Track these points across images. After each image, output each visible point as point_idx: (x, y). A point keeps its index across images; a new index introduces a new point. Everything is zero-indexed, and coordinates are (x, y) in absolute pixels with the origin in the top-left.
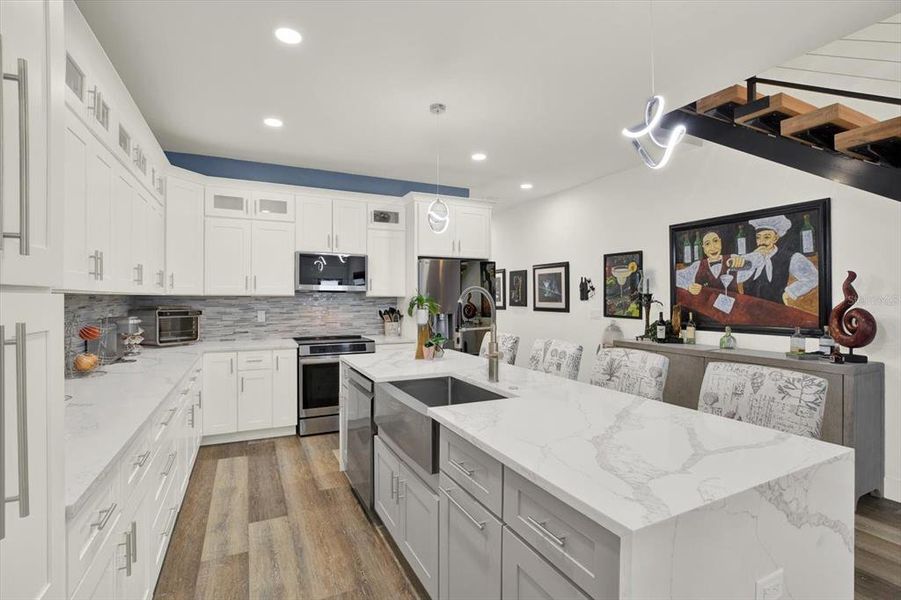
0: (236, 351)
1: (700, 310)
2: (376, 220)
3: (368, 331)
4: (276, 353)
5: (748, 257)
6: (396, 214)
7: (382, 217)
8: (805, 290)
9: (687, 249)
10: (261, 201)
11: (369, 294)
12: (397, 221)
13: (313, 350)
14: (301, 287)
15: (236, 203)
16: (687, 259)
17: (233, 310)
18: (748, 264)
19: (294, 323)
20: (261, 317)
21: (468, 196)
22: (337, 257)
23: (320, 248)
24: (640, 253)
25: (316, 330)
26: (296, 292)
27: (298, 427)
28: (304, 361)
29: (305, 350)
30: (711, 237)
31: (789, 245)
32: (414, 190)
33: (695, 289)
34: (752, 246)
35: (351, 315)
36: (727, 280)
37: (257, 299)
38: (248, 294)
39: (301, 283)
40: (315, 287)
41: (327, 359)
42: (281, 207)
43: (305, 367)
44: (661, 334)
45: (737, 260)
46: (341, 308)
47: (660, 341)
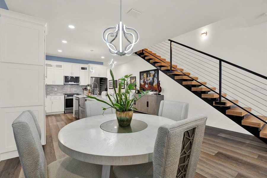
0: (51, 96)
1: (144, 88)
2: (82, 69)
3: (80, 92)
4: (60, 96)
5: (149, 78)
6: (86, 68)
7: (83, 68)
8: (156, 84)
9: (142, 76)
10: (56, 65)
11: (80, 85)
12: (86, 69)
13: (68, 96)
14: (65, 83)
15: (51, 66)
16: (142, 78)
17: (50, 88)
18: (149, 79)
19: (64, 91)
20: (56, 89)
21: (103, 65)
22: (73, 77)
23: (69, 75)
24: (136, 77)
25: (68, 92)
26: (64, 84)
27: (64, 112)
28: (66, 98)
29: (66, 96)
30: (145, 74)
31: (154, 76)
32: (90, 63)
33: (143, 84)
34: (150, 76)
35: (76, 89)
36: (147, 82)
37: (55, 85)
38: (53, 84)
39: (65, 82)
40: (67, 83)
41: (71, 98)
42: (61, 66)
43: (66, 99)
44: (137, 92)
45: (148, 78)
46: (74, 88)
47: (137, 93)
